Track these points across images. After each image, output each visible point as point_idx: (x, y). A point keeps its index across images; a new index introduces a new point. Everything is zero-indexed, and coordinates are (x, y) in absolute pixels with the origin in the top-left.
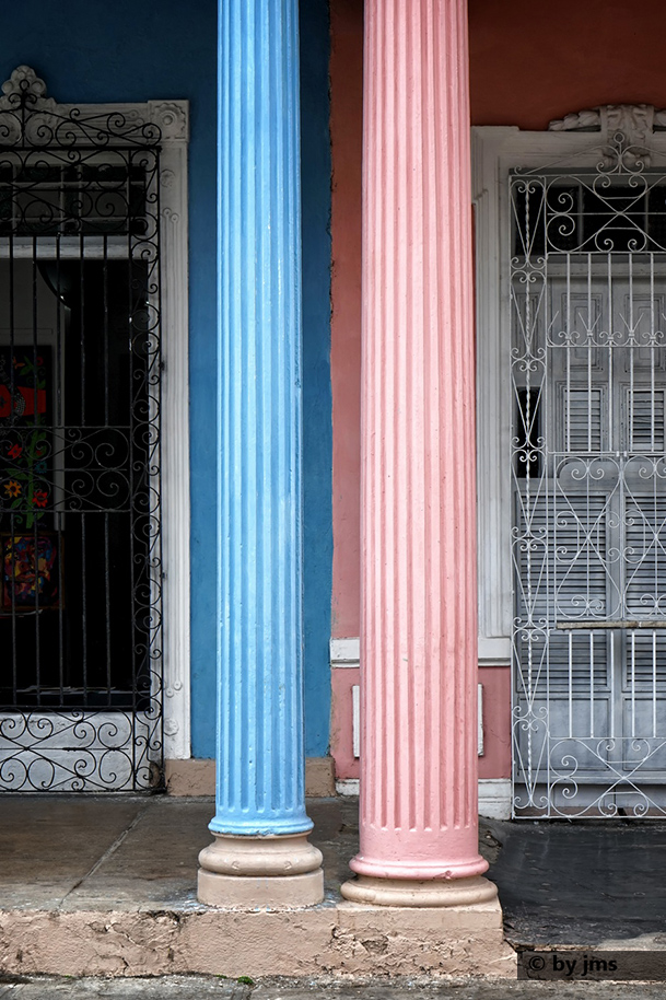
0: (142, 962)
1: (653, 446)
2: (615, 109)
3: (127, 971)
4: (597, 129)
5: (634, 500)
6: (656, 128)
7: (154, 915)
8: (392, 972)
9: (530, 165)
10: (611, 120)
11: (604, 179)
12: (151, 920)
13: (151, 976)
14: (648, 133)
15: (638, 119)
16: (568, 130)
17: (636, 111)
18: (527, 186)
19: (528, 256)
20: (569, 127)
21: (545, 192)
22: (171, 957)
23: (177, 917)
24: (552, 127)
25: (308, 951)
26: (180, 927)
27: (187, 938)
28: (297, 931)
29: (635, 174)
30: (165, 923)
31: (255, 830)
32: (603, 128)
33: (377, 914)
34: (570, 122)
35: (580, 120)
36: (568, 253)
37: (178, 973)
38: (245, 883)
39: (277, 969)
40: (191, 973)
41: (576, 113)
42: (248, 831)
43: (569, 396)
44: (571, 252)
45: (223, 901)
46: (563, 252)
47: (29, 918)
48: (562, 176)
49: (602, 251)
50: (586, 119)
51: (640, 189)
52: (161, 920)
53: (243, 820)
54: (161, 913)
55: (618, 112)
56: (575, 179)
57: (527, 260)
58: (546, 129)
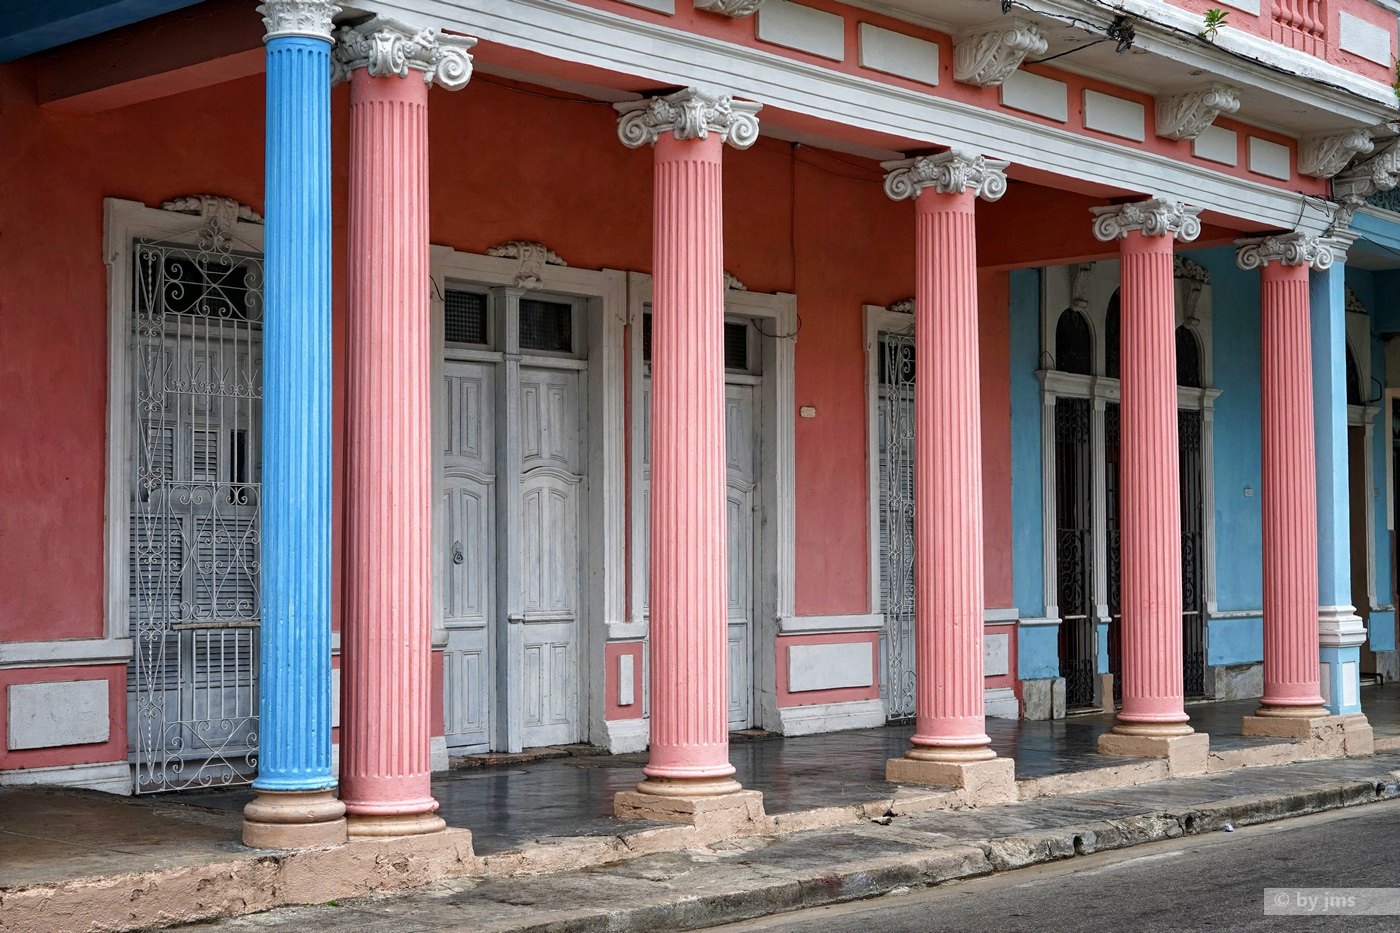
0: (255, 900)
1: (209, 478)
2: (212, 199)
3: (246, 909)
4: (197, 213)
5: (223, 523)
6: (240, 219)
7: (261, 861)
8: (411, 885)
9: (153, 238)
10: (209, 207)
11: (204, 255)
12: (260, 865)
13: (261, 912)
14: (234, 221)
15: (229, 210)
16: (177, 211)
17: (228, 203)
18: (150, 254)
19: (150, 313)
20: (180, 209)
21: (163, 260)
22: (274, 893)
23: (276, 860)
24: (166, 207)
25: (361, 875)
26: (280, 868)
27: (285, 876)
28: (354, 861)
29: (225, 254)
30: (268, 867)
31: (320, 785)
32: (204, 214)
33: (401, 842)
34: (180, 205)
35: (188, 204)
36: (179, 314)
37: (279, 906)
38: (320, 828)
39: (342, 893)
40: (287, 905)
41: (184, 197)
42: (315, 786)
43: (150, 432)
44: (181, 313)
45: (300, 845)
46: (176, 313)
47: (177, 875)
48: (176, 249)
49: (202, 315)
50: (193, 204)
51: (227, 268)
52: (266, 864)
53: (307, 778)
54: (265, 859)
55: (215, 202)
56: (186, 254)
57: (150, 317)
58: (160, 207)
